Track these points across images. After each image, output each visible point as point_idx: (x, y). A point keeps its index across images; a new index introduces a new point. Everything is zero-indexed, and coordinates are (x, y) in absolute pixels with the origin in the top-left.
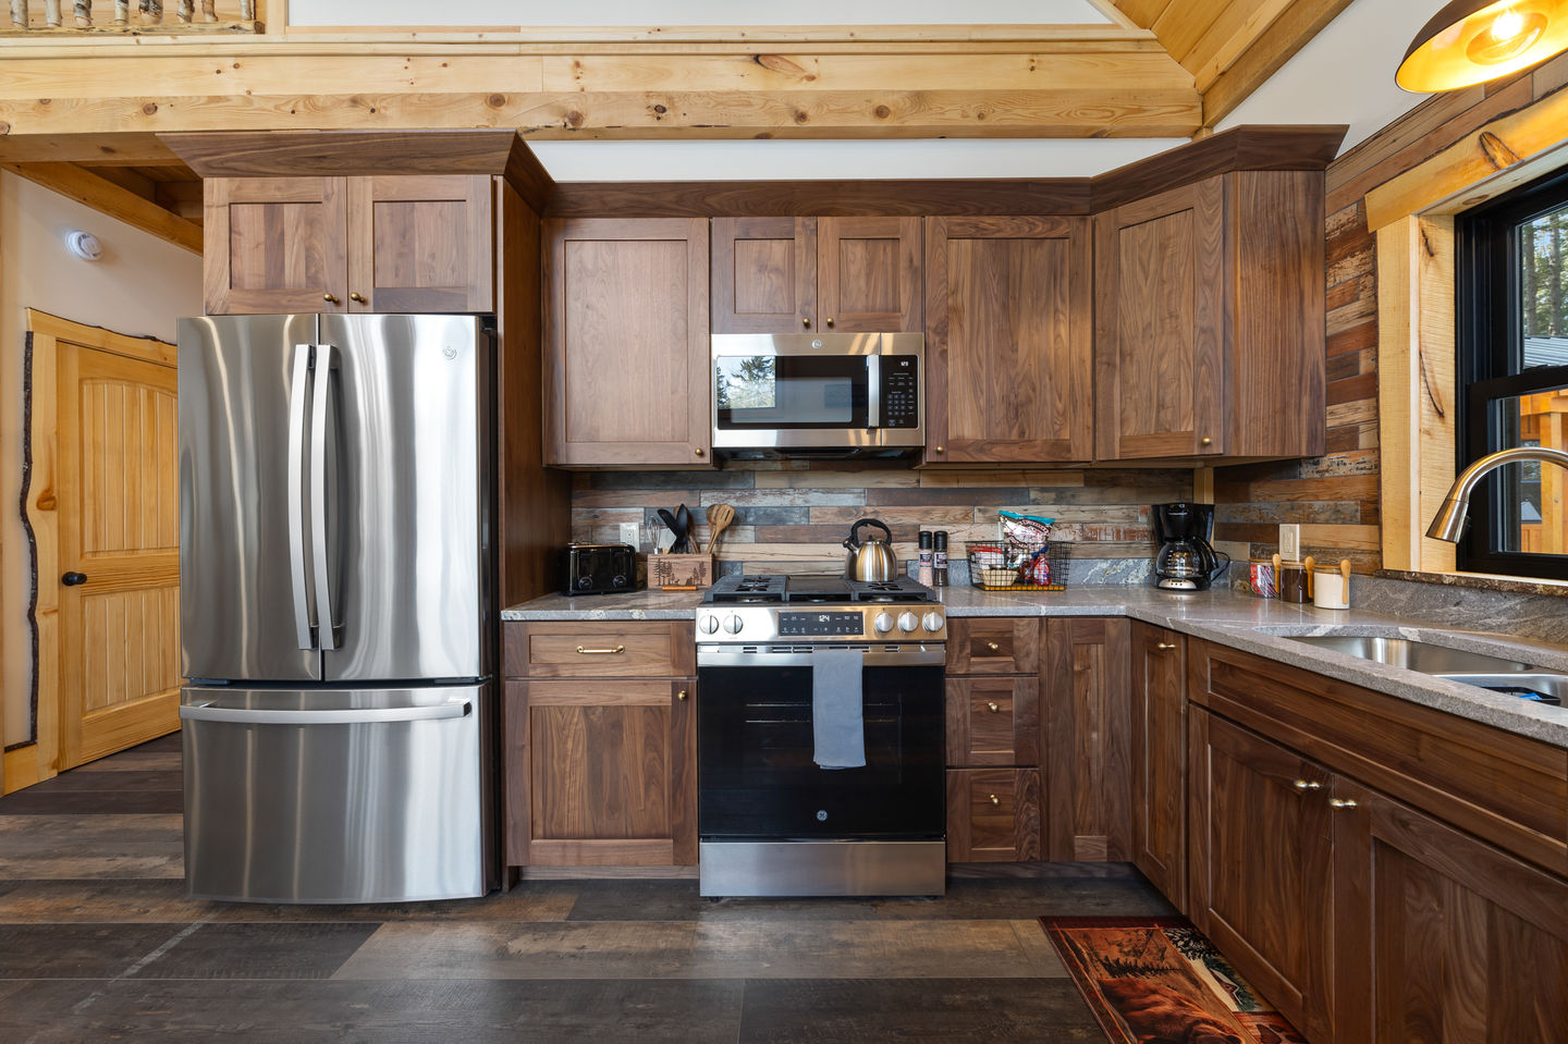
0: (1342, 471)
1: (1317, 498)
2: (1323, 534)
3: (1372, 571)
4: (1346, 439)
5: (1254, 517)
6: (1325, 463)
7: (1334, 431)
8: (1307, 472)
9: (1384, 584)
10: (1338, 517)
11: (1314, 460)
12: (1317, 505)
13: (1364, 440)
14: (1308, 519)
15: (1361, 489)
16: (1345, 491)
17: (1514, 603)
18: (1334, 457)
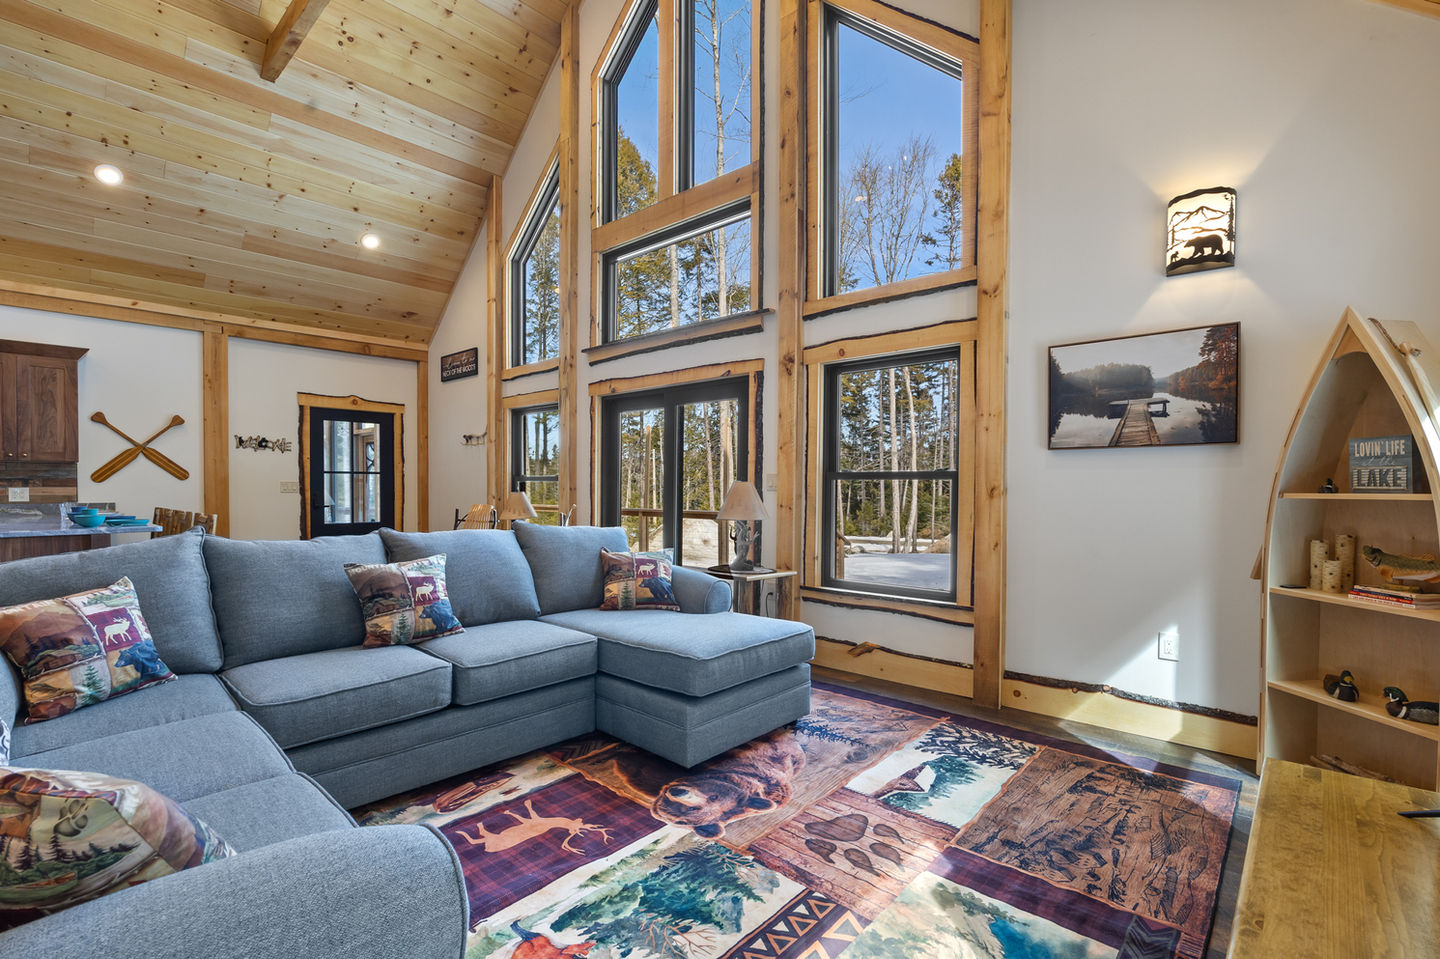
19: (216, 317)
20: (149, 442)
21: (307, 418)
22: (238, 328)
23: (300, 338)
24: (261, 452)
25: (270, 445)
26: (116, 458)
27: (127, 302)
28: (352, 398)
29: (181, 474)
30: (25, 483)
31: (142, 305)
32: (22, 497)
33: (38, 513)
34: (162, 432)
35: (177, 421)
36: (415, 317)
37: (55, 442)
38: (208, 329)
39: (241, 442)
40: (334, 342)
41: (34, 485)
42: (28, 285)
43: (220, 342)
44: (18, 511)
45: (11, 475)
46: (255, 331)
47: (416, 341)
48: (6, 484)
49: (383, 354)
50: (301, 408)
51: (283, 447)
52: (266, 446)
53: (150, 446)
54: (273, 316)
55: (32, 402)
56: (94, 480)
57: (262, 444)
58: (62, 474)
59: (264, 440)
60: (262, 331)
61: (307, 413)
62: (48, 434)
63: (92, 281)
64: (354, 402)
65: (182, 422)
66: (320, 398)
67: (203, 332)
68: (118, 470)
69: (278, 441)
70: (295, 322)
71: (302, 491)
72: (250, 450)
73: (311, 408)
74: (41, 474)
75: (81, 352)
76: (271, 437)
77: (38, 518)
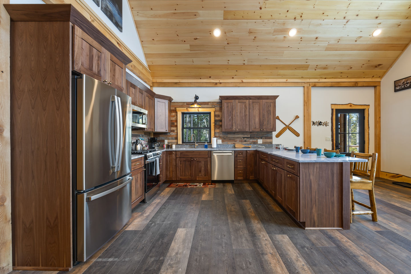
0: (173, 134)
1: (170, 137)
2: (170, 141)
3: (177, 144)
4: (173, 131)
5: (161, 139)
6: (171, 133)
7: (172, 130)
8: (168, 134)
9: (178, 145)
10: (172, 139)
11: (169, 133)
12: (170, 138)
13: (175, 131)
14: (168, 139)
15: (175, 136)
16: (173, 136)
17: (189, 146)
18: (172, 133)
19: (308, 80)
20: (290, 124)
21: (334, 113)
22: (314, 83)
23: (333, 84)
24: (320, 126)
25: (322, 124)
26: (281, 130)
27: (284, 80)
28: (350, 105)
29: (297, 135)
30: (261, 138)
31: (289, 80)
32: (261, 142)
33: (264, 147)
34: (293, 121)
35: (297, 117)
36: (381, 66)
37: (271, 125)
38: (306, 85)
39: (314, 123)
40: (345, 83)
41: (263, 139)
42: (263, 80)
43: (309, 89)
44: (260, 146)
45: (258, 136)
46: (319, 84)
47: (377, 78)
48: (257, 138)
49: (362, 85)
50: (332, 110)
51: (326, 124)
52: (321, 124)
53: (290, 126)
54: (325, 77)
55: (266, 114)
56: (276, 137)
57: (320, 123)
58: (269, 135)
59: (321, 122)
60: (321, 83)
61: (334, 111)
62: (269, 123)
63: (278, 75)
64: (351, 106)
65: (299, 117)
66: (339, 105)
67: (304, 87)
68: (282, 133)
69: (325, 122)
70: (333, 78)
71: (332, 140)
72: (316, 126)
73: (336, 110)
74: (264, 135)
75: (276, 97)
76: (323, 121)
77: (264, 148)
